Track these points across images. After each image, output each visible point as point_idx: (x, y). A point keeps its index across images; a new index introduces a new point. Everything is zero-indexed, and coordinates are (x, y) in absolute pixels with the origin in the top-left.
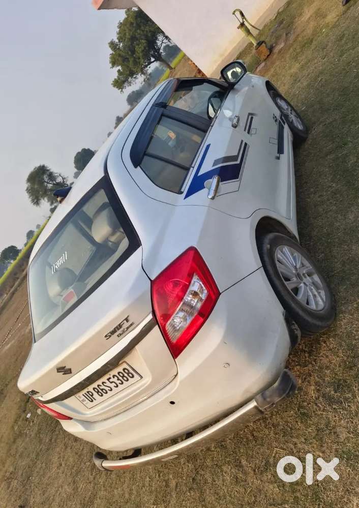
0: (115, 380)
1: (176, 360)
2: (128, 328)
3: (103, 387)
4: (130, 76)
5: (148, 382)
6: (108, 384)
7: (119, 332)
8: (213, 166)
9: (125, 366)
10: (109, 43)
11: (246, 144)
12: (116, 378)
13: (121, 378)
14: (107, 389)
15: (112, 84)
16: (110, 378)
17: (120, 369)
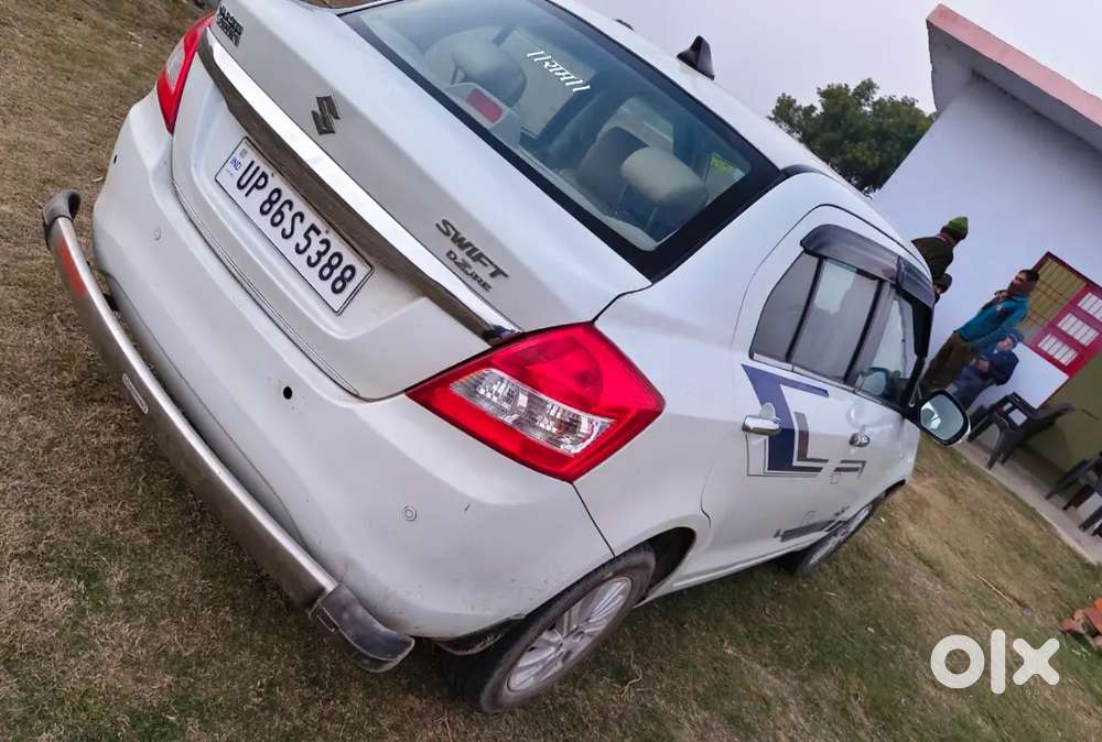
0: (316, 246)
1: (403, 395)
2: (475, 277)
3: (288, 215)
4: (803, 136)
5: (331, 329)
6: (301, 228)
7: (461, 255)
8: (796, 413)
9: (361, 270)
10: (869, 80)
11: (819, 470)
12: (322, 248)
13: (325, 260)
14: (287, 224)
15: (784, 94)
16: (318, 233)
17: (349, 258)
